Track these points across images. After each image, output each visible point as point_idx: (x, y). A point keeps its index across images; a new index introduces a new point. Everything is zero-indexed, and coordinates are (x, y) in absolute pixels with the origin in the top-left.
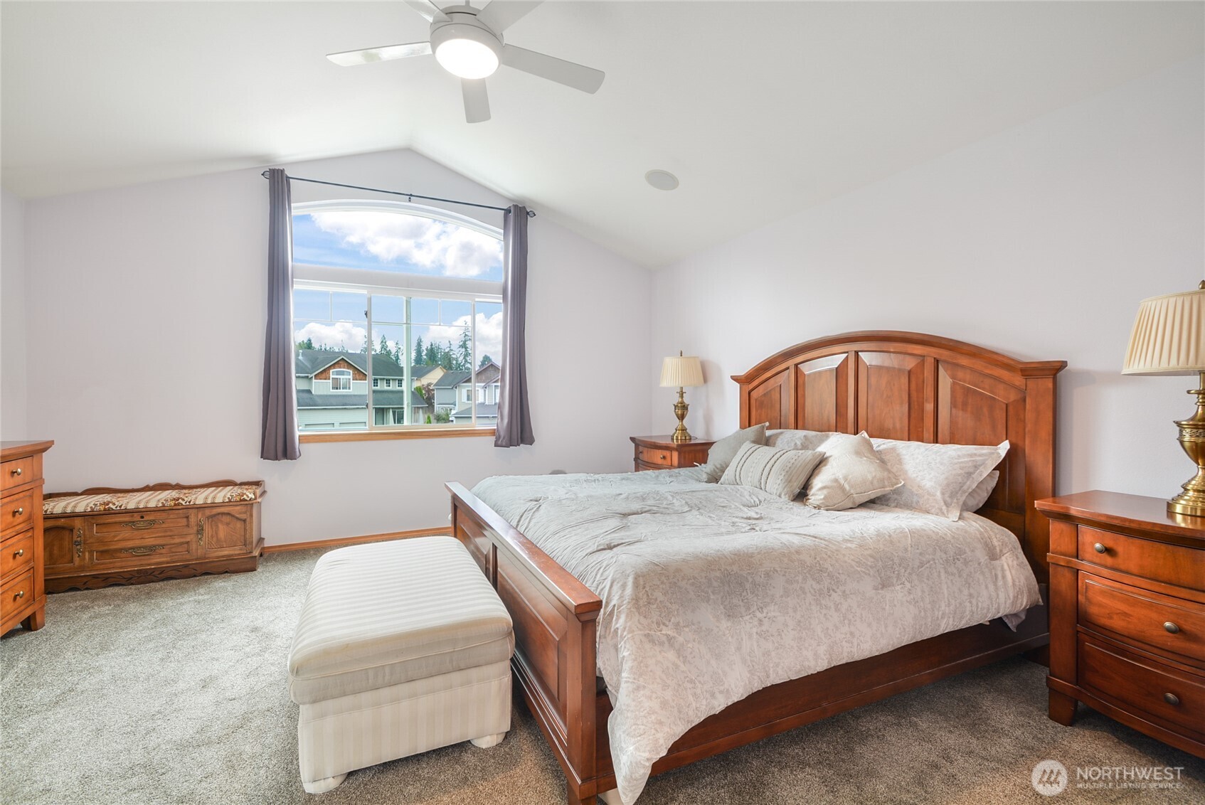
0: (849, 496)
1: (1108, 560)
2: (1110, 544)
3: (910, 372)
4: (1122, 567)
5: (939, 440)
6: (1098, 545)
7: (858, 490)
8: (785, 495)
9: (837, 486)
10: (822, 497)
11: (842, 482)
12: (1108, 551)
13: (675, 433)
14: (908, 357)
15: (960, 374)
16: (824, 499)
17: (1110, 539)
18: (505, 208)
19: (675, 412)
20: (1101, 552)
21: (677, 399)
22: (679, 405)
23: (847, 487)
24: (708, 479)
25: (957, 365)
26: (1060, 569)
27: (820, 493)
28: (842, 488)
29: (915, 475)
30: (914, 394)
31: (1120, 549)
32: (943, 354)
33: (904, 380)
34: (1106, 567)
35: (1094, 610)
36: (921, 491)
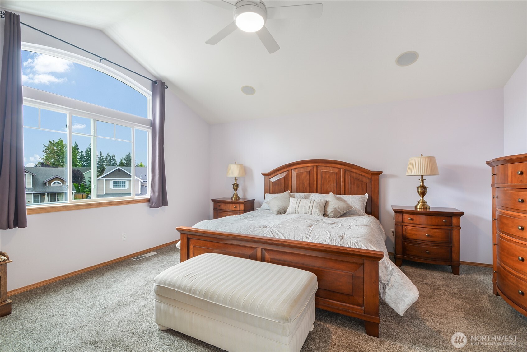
0: (340, 213)
1: (411, 222)
2: (412, 218)
3: (336, 173)
4: (415, 223)
5: (346, 194)
6: (409, 218)
7: (343, 211)
8: (321, 215)
9: (335, 210)
10: (333, 214)
11: (338, 209)
12: (412, 219)
13: (233, 196)
14: (335, 169)
15: (352, 174)
16: (334, 215)
17: (412, 216)
18: (154, 80)
19: (233, 188)
20: (410, 220)
21: (233, 182)
22: (236, 185)
23: (339, 210)
24: (278, 213)
25: (351, 171)
26: (398, 226)
27: (332, 213)
28: (337, 210)
29: (352, 205)
30: (338, 180)
31: (415, 218)
32: (348, 168)
33: (334, 176)
34: (411, 223)
35: (408, 235)
36: (356, 210)
